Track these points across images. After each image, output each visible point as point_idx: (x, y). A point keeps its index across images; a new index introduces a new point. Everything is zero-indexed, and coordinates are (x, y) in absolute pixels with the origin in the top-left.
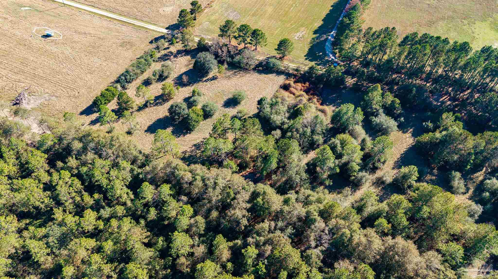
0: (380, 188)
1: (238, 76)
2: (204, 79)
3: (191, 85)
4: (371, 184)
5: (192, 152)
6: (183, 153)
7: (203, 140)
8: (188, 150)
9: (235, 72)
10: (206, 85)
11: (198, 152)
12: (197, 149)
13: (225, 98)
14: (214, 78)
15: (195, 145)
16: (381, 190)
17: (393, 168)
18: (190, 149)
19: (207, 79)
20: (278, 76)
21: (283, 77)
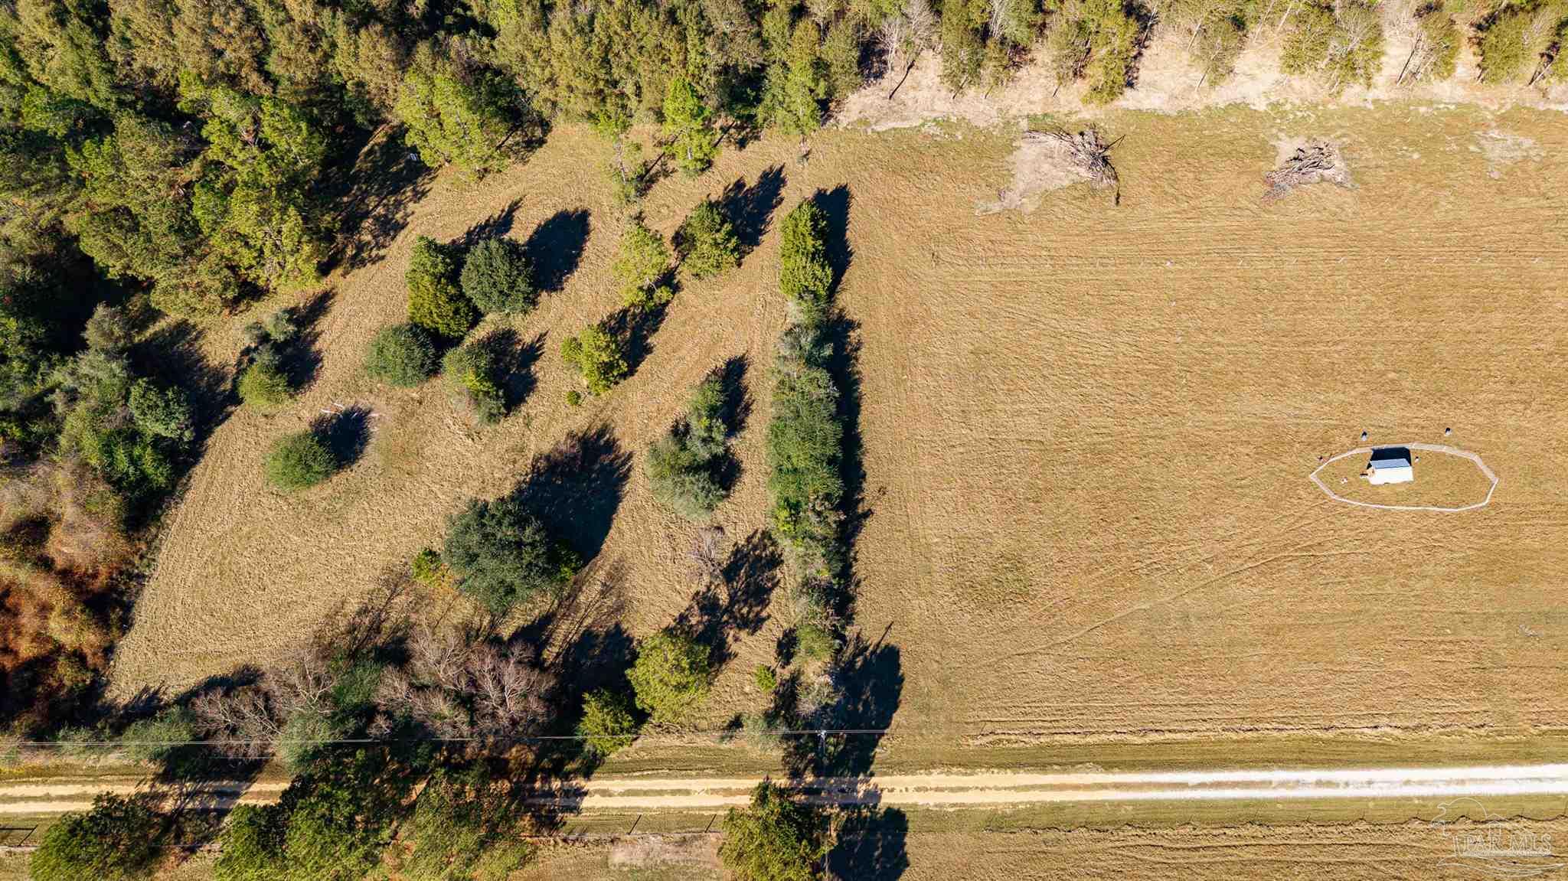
1: (353, 606)
3: (542, 464)
5: (398, 204)
6: (424, 194)
7: (382, 252)
8: (411, 205)
9: (376, 628)
11: (381, 210)
12: (385, 216)
13: (372, 456)
15: (400, 227)
18: (409, 211)
20: (146, 690)
21: (122, 691)
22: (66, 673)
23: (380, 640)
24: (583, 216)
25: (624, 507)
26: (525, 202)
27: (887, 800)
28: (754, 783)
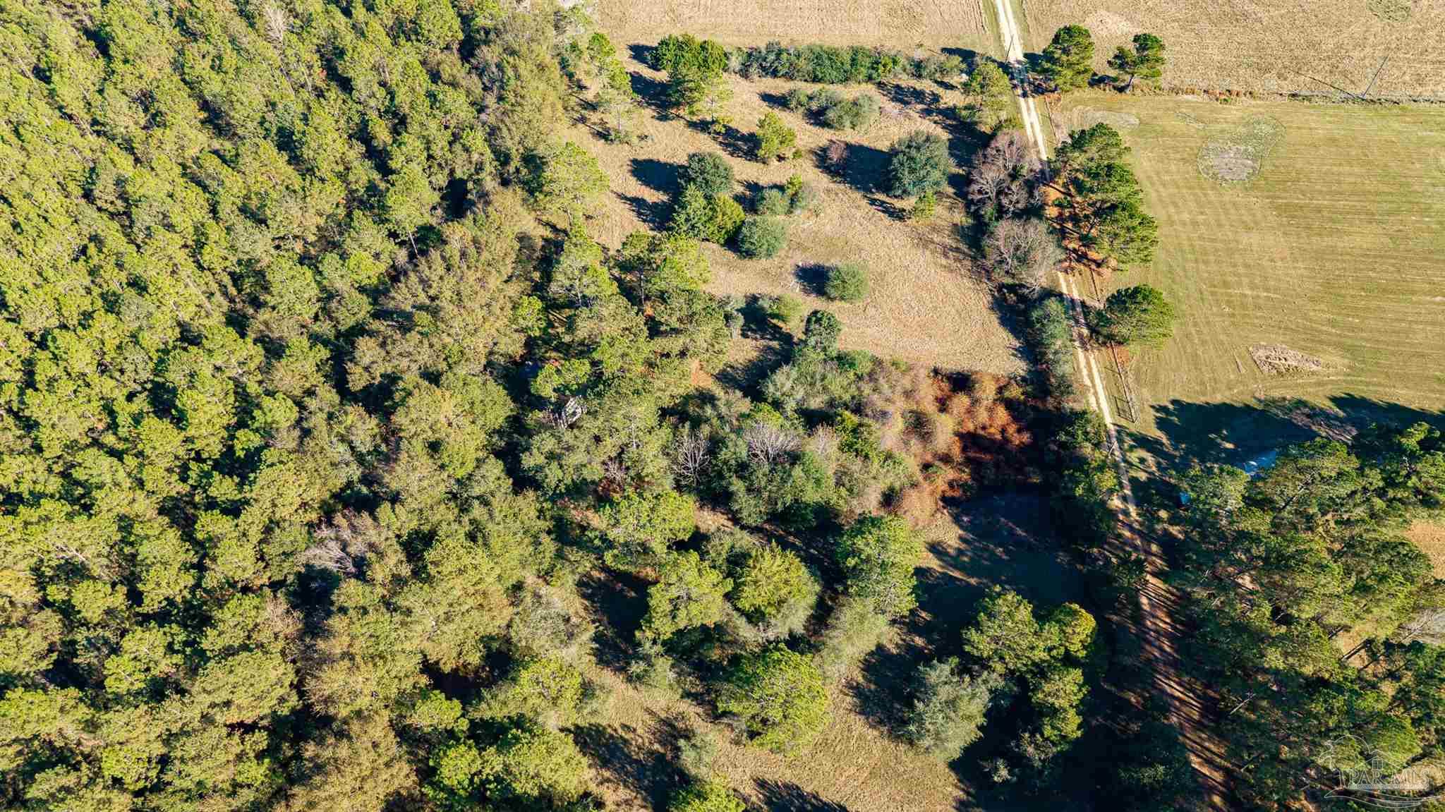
0: (656, 746)
1: (944, 261)
2: (881, 197)
3: (839, 179)
4: (663, 715)
9: (957, 250)
10: (858, 207)
13: (832, 262)
14: (898, 215)
16: (651, 753)
17: (761, 784)
19: (883, 202)
20: (1013, 355)
21: (1020, 367)
22: (1015, 392)
23: (964, 248)
24: (635, 161)
25: (866, 144)
26: (620, 191)
27: (1021, 58)
28: (1022, 100)
